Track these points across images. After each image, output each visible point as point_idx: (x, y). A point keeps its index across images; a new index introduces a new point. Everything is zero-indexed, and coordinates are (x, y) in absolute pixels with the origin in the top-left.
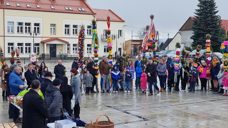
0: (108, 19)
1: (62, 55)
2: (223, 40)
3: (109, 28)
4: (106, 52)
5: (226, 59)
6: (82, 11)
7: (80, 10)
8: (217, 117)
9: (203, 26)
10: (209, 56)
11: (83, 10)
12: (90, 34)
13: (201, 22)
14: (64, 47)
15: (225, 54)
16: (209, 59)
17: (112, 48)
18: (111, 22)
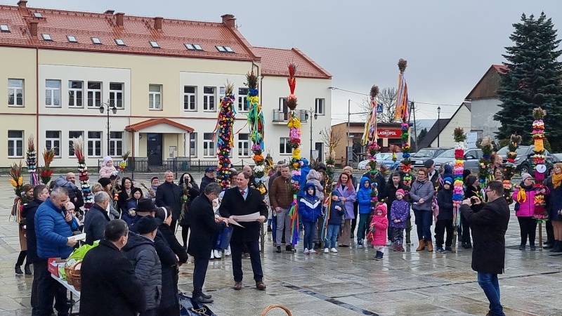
0: (292, 70)
1: (178, 159)
3: (292, 92)
4: (285, 153)
6: (226, 51)
7: (221, 49)
9: (526, 87)
10: (540, 161)
11: (229, 49)
12: (245, 109)
13: (520, 78)
14: (182, 140)
16: (541, 169)
17: (299, 142)
18: (297, 79)
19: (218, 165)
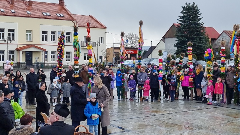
0: (88, 25)
1: (39, 63)
2: (207, 48)
3: (89, 34)
4: (86, 60)
5: (210, 67)
6: (61, 16)
7: (58, 15)
8: (200, 127)
9: (187, 33)
10: (191, 64)
11: (62, 15)
12: (69, 41)
13: (185, 29)
14: (41, 54)
15: (209, 62)
16: (192, 67)
17: (92, 56)
18: (90, 28)
19: (57, 65)
